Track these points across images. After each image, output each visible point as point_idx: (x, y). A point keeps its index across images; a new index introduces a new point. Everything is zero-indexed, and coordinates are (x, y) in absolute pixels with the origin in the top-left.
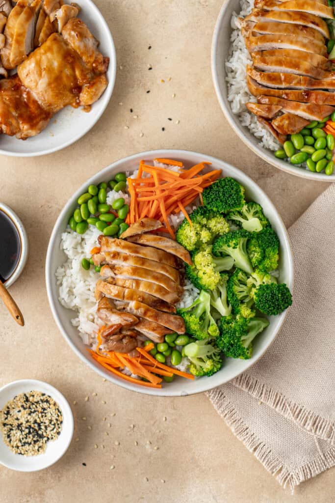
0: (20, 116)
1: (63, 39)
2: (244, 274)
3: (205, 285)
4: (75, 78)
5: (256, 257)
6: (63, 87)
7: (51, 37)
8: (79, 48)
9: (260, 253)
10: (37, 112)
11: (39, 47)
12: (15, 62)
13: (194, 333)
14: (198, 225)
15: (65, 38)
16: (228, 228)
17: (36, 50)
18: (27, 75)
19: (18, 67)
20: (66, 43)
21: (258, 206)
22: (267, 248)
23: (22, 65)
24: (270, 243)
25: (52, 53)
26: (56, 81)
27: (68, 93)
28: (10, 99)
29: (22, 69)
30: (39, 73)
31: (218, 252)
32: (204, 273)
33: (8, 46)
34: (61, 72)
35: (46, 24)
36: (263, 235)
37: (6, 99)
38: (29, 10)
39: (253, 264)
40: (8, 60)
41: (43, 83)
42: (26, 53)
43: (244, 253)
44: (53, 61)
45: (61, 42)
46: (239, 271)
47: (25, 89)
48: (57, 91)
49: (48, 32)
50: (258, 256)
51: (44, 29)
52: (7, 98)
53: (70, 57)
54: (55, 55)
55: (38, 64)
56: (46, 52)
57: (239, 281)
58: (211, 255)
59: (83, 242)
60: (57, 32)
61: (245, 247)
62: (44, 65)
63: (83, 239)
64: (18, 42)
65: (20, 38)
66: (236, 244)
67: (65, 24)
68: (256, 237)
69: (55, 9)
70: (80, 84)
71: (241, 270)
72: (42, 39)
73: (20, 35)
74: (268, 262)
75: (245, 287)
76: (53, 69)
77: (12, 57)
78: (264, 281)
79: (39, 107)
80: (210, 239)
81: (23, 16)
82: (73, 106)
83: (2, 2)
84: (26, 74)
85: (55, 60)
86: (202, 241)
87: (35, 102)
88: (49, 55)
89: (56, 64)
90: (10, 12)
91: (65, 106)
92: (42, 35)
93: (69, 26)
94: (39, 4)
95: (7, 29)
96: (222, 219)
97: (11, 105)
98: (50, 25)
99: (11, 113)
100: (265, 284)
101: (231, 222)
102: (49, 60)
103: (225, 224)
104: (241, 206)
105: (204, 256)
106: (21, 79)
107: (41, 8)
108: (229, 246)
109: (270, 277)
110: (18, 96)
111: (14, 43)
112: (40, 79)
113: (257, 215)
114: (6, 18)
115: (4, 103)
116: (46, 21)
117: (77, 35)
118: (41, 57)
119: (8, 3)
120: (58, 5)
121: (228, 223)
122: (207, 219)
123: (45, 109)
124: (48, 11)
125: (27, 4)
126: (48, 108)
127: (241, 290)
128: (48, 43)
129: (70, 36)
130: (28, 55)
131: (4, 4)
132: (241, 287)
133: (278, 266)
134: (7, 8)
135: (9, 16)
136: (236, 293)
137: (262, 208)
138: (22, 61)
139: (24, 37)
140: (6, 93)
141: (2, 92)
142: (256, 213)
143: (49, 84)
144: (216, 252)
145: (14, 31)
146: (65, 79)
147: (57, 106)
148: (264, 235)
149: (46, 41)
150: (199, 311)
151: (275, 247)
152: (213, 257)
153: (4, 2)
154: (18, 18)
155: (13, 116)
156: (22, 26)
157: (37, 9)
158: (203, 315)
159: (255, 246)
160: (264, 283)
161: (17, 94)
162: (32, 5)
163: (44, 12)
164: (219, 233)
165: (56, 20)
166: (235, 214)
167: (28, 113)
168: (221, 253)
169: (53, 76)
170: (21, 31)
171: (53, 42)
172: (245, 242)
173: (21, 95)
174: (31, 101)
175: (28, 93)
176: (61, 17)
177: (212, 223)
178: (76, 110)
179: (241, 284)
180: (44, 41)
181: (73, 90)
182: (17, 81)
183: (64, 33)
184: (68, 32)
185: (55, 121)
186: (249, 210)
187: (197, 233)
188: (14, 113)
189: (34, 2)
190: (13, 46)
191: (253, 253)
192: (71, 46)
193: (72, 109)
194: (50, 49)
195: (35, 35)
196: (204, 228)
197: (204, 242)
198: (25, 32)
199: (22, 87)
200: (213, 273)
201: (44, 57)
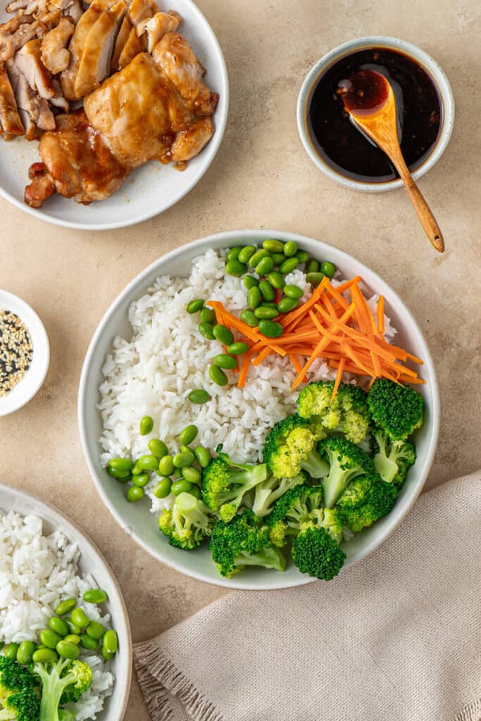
0: (83, 171)
1: (154, 62)
2: (320, 499)
3: (273, 464)
4: (168, 121)
5: (351, 499)
6: (149, 132)
7: (138, 58)
8: (177, 77)
9: (358, 500)
10: (107, 165)
11: (119, 71)
12: (82, 91)
13: (208, 489)
14: (337, 402)
15: (157, 62)
16: (359, 440)
17: (113, 76)
18: (98, 112)
19: (85, 99)
20: (158, 69)
21: (413, 457)
22: (370, 504)
23: (92, 96)
24: (379, 503)
25: (137, 82)
26: (139, 124)
27: (155, 141)
28: (70, 144)
29: (91, 102)
30: (115, 109)
31: (323, 450)
32: (286, 453)
33: (73, 68)
34: (147, 110)
35: (130, 39)
36: (382, 489)
37: (64, 143)
38: (106, 16)
39: (340, 501)
40: (72, 87)
41: (120, 125)
42: (98, 79)
43: (344, 480)
44: (137, 93)
45: (151, 66)
46: (320, 490)
47: (93, 130)
48: (140, 138)
49: (132, 51)
50: (353, 500)
51: (127, 45)
52: (67, 143)
53: (163, 91)
54: (141, 85)
55: (115, 96)
56: (127, 81)
57: (309, 499)
58: (314, 443)
59: (219, 283)
60: (146, 51)
61: (353, 477)
62: (124, 99)
63: (222, 279)
64: (89, 63)
65: (92, 57)
66: (348, 466)
67: (159, 40)
68: (374, 481)
69: (144, 17)
70: (174, 130)
71: (323, 492)
72: (124, 60)
73: (92, 52)
74: (355, 518)
75: (305, 512)
76: (137, 106)
77: (77, 84)
78: (331, 528)
79: (112, 159)
80: (332, 429)
81: (98, 25)
82: (161, 160)
83: (69, 2)
84: (95, 110)
85: (140, 92)
86: (322, 420)
87: (106, 150)
88: (132, 84)
89: (141, 99)
90: (79, 18)
91: (151, 159)
92: (124, 54)
93: (164, 44)
94: (123, 10)
95: (73, 42)
96: (365, 425)
97: (71, 153)
98: (137, 41)
99: (70, 165)
100: (329, 532)
101: (370, 437)
102: (132, 93)
103: (362, 432)
104: (398, 437)
105: (307, 438)
106: (89, 117)
107: (124, 15)
108: (340, 459)
109: (339, 532)
110: (81, 141)
111: (82, 63)
112: (115, 119)
113: (401, 463)
114: (73, 26)
115: (62, 150)
116: (132, 35)
117: (175, 58)
118: (120, 87)
119: (77, 5)
120: (150, 12)
121: (366, 435)
122: (353, 406)
123: (121, 162)
124: (134, 20)
125: (106, 9)
126: (124, 161)
127: (300, 510)
128: (132, 67)
129: (164, 59)
130: (101, 83)
131: (71, 6)
132: (303, 508)
133: (359, 532)
134: (75, 11)
135: (78, 24)
136: (291, 507)
137: (414, 463)
138: (92, 90)
139: (98, 55)
140: (64, 135)
141: (60, 133)
142: (404, 460)
143: (129, 127)
144: (322, 447)
145: (83, 46)
146: (152, 121)
147: (138, 160)
148: (385, 490)
149: (129, 63)
150: (238, 479)
151: (379, 513)
152: (313, 449)
153: (72, 3)
154: (91, 27)
155: (73, 170)
156: (96, 39)
157: (119, 16)
158: (236, 486)
159: (362, 488)
160: (328, 530)
161: (81, 138)
162: (112, 10)
163: (129, 21)
164: (346, 434)
165: (146, 33)
166: (383, 436)
167: (95, 166)
168: (325, 453)
169: (136, 115)
170: (95, 47)
171: (140, 66)
172: (358, 474)
173: (86, 140)
174: (101, 150)
175: (97, 138)
176: (153, 30)
177: (353, 417)
178: (165, 167)
179: (306, 504)
180: (126, 64)
181: (164, 137)
182: (81, 119)
183: (156, 53)
184: (162, 53)
185: (133, 181)
186: (401, 449)
187: (327, 408)
188: (75, 166)
189: (116, 6)
190: (81, 68)
191: (353, 492)
192: (165, 74)
193: (160, 164)
194: (134, 76)
195: (113, 53)
196: (339, 412)
197: (323, 423)
198: (99, 48)
199: (89, 128)
200: (294, 464)
201: (124, 87)
